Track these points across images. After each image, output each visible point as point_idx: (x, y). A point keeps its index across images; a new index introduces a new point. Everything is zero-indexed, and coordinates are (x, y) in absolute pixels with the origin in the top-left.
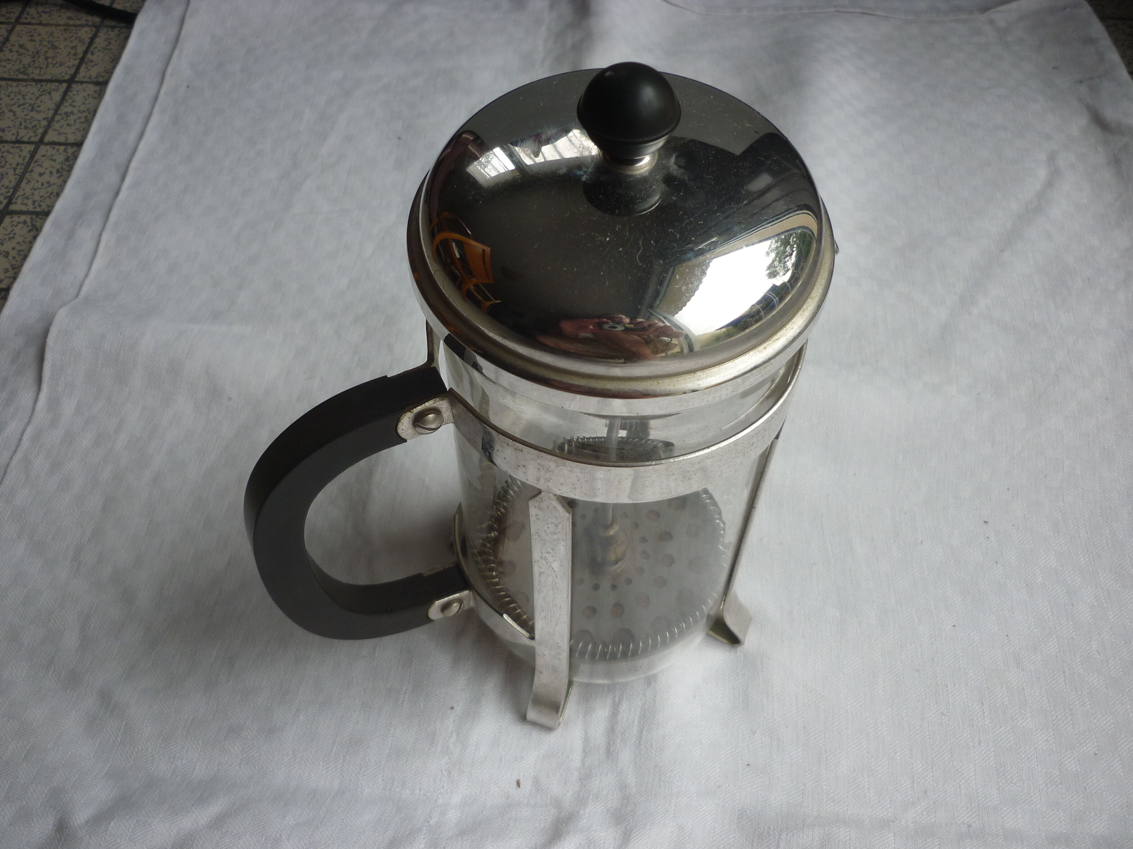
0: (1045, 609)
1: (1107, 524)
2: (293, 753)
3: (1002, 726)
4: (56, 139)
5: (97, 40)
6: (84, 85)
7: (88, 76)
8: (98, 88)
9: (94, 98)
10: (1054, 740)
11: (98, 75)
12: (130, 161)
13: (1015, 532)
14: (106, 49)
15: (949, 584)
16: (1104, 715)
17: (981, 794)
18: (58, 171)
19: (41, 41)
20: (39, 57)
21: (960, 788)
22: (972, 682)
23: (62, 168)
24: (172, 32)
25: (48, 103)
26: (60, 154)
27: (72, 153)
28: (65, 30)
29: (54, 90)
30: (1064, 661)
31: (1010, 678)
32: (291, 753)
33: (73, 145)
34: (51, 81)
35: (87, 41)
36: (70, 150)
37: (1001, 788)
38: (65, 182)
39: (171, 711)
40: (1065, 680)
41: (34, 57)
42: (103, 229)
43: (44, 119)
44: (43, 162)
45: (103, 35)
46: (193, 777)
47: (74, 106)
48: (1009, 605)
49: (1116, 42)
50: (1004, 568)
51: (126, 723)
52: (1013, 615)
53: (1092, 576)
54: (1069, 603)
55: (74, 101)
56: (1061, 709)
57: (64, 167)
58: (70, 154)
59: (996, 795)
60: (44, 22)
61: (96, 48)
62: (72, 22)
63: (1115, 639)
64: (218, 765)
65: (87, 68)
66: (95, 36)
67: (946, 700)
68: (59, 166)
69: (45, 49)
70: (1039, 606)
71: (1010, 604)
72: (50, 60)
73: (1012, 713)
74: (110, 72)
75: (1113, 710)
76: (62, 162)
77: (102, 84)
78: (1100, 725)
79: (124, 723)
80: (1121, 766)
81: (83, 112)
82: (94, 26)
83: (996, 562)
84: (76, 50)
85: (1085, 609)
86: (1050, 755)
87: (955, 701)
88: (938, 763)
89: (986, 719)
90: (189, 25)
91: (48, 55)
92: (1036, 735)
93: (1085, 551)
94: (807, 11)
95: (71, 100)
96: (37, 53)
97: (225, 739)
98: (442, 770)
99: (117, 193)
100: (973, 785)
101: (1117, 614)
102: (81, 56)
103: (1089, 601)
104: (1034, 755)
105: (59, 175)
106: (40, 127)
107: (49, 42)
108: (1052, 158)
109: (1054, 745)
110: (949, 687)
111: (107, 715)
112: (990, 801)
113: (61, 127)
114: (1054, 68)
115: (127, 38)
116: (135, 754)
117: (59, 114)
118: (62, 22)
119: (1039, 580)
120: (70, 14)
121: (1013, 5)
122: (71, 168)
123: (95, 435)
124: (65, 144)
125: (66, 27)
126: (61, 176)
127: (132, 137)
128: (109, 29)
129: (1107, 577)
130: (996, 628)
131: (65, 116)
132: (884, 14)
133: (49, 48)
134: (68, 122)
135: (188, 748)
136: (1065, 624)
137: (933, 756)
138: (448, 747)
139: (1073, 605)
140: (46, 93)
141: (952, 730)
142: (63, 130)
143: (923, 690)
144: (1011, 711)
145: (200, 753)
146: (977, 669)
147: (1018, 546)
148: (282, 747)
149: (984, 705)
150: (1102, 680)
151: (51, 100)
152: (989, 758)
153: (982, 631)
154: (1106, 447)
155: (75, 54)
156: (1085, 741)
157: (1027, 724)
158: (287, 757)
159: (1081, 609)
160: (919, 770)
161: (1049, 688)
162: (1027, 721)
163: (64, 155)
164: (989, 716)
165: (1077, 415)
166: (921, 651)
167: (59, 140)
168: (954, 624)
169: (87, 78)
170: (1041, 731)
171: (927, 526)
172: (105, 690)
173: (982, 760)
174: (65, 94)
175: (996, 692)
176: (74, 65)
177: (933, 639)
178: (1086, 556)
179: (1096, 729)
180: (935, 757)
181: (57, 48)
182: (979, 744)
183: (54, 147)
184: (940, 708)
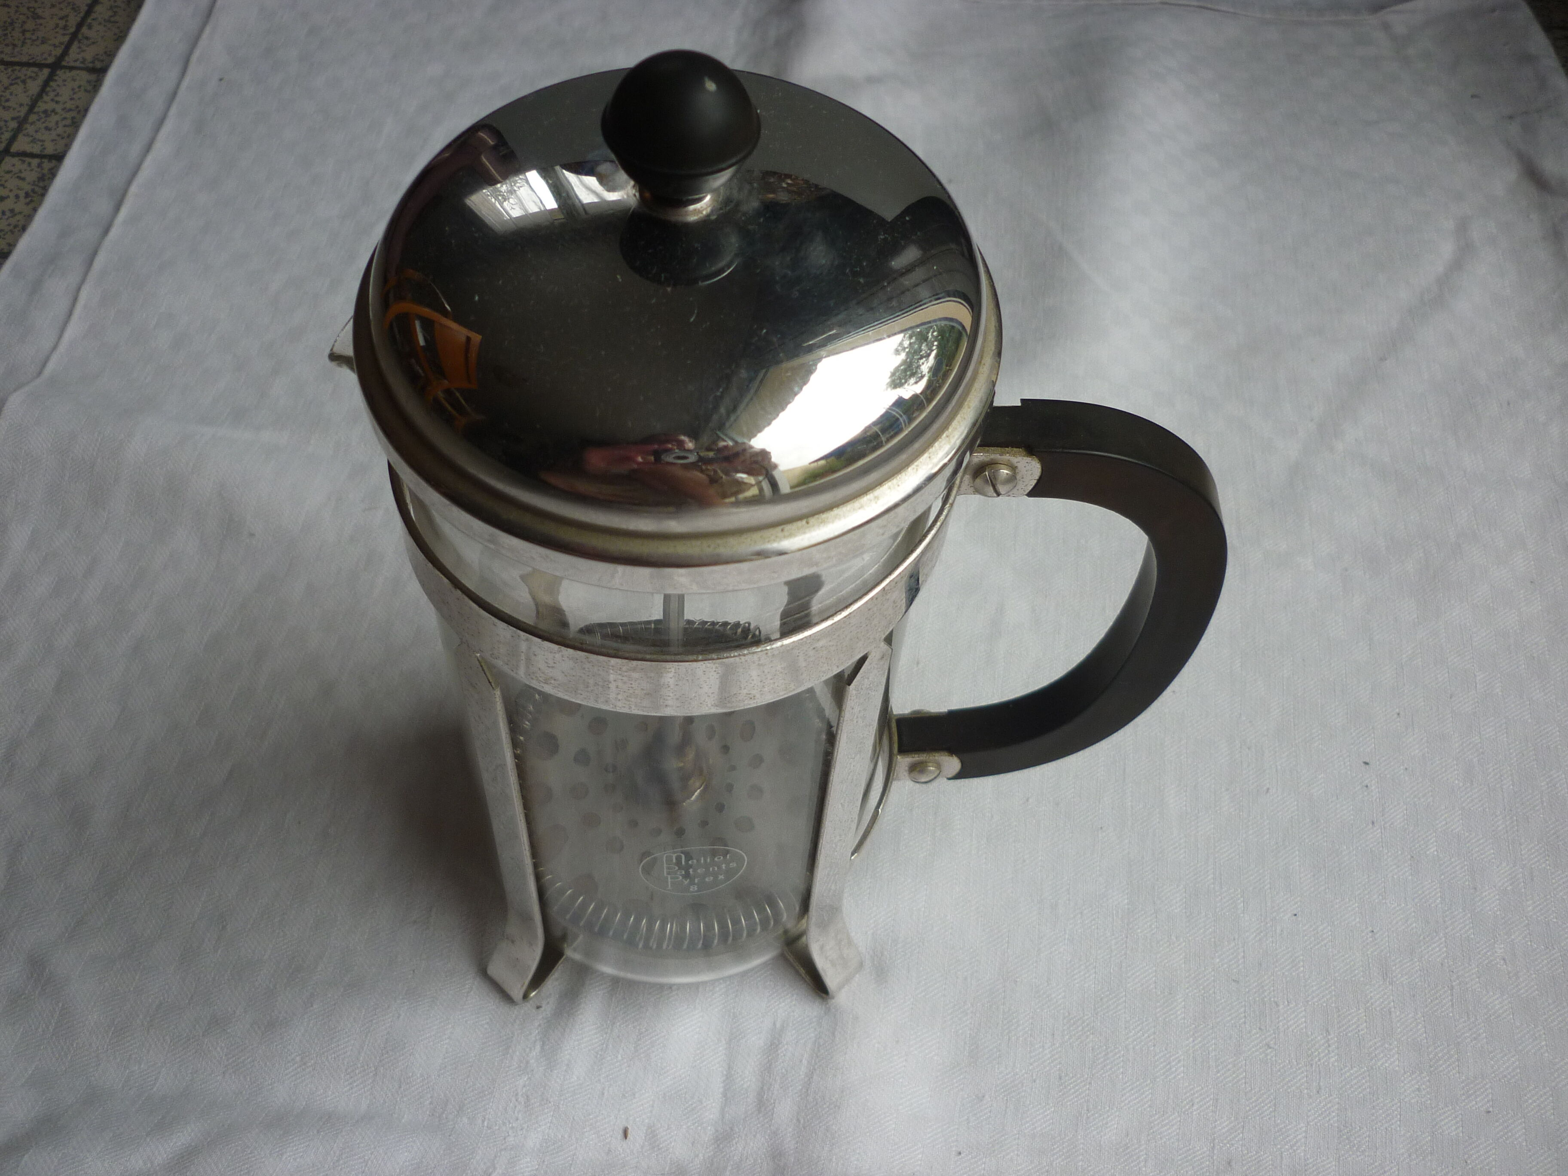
0: (1434, 893)
1: (1544, 772)
2: (302, 1059)
3: (1355, 1067)
4: (28, 148)
5: (97, 8)
6: (74, 73)
7: (81, 60)
8: (93, 77)
9: (86, 91)
10: (1428, 1090)
11: (96, 58)
12: (129, 183)
13: (1407, 778)
14: (109, 21)
15: (1297, 852)
16: (1506, 1055)
17: (1311, 1165)
18: (27, 195)
20: (13, 30)
21: (1282, 1157)
22: (1315, 1000)
23: (33, 191)
25: (20, 96)
26: (32, 170)
27: (49, 170)
29: (31, 77)
30: (1453, 972)
31: (1372, 994)
32: (298, 1059)
33: (51, 157)
34: (28, 65)
35: (84, 8)
36: (47, 165)
37: (1341, 1159)
38: (35, 210)
39: (130, 990)
40: (1452, 1000)
41: (6, 30)
43: (13, 119)
44: (6, 181)
46: (155, 1089)
47: (57, 102)
48: (1380, 887)
50: (1383, 831)
51: (63, 1005)
52: (1384, 901)
53: (1511, 848)
54: (1469, 886)
55: (57, 95)
56: (1444, 1042)
57: (37, 189)
58: (46, 171)
59: (1334, 1167)
61: (95, 19)
63: (1531, 941)
64: (191, 1073)
65: (79, 48)
67: (1275, 1026)
68: (28, 188)
69: (22, 18)
70: (1425, 889)
71: (1383, 884)
72: (28, 35)
73: (1371, 1047)
74: (111, 55)
75: (1520, 1048)
76: (34, 181)
77: (99, 71)
78: (1499, 1069)
79: (61, 1005)
80: (1524, 1131)
81: (70, 110)
83: (1373, 823)
84: (67, 21)
85: (1492, 895)
86: (1420, 1111)
87: (1288, 1028)
88: (1253, 1119)
89: (1331, 1055)
91: (27, 26)
92: (1402, 1082)
93: (1506, 810)
95: (55, 93)
96: (12, 24)
97: (203, 1036)
98: (517, 1095)
99: (106, 231)
100: (1300, 1153)
101: (1540, 905)
102: (72, 30)
103: (1500, 884)
104: (1396, 1110)
105: (28, 200)
106: (7, 131)
107: (28, 8)
109: (1428, 1096)
110: (1281, 1006)
111: (37, 992)
113: (36, 131)
114: (1473, 96)
116: (72, 1052)
117: (35, 113)
119: (1432, 850)
122: (45, 189)
123: (54, 579)
124: (40, 156)
126: (32, 201)
127: (136, 149)
129: (1533, 850)
130: (1358, 920)
131: (43, 116)
132: (1231, 10)
133: (28, 18)
134: (46, 124)
135: (150, 1046)
136: (1459, 917)
137: (1248, 1108)
138: (527, 1062)
139: (1475, 889)
140: (19, 81)
141: (1279, 1071)
142: (39, 136)
143: (1242, 1010)
144: (1369, 1044)
145: (167, 1054)
146: (1323, 981)
147: (1408, 800)
148: (286, 1050)
149: (1329, 1034)
150: (1506, 1002)
151: (25, 92)
152: (1329, 1113)
153: (1336, 923)
154: (1535, 655)
155: (65, 27)
156: (1475, 1092)
157: (1391, 1064)
158: (294, 1065)
159: (1486, 896)
160: (1224, 1130)
161: (1427, 1011)
162: (1392, 1060)
163: (36, 171)
164: (1336, 1051)
165: (1491, 605)
166: (1244, 952)
167: (31, 150)
168: (1295, 912)
169: (78, 62)
170: (1410, 1076)
171: (1279, 767)
172: (36, 955)
173: (1319, 1115)
174: (46, 84)
175: (1349, 1015)
176: (61, 43)
177: (1262, 934)
178: (1508, 818)
179: (1493, 1075)
180: (1250, 1110)
181: (39, 17)
182: (1318, 1092)
183: (24, 159)
184: (1266, 1038)
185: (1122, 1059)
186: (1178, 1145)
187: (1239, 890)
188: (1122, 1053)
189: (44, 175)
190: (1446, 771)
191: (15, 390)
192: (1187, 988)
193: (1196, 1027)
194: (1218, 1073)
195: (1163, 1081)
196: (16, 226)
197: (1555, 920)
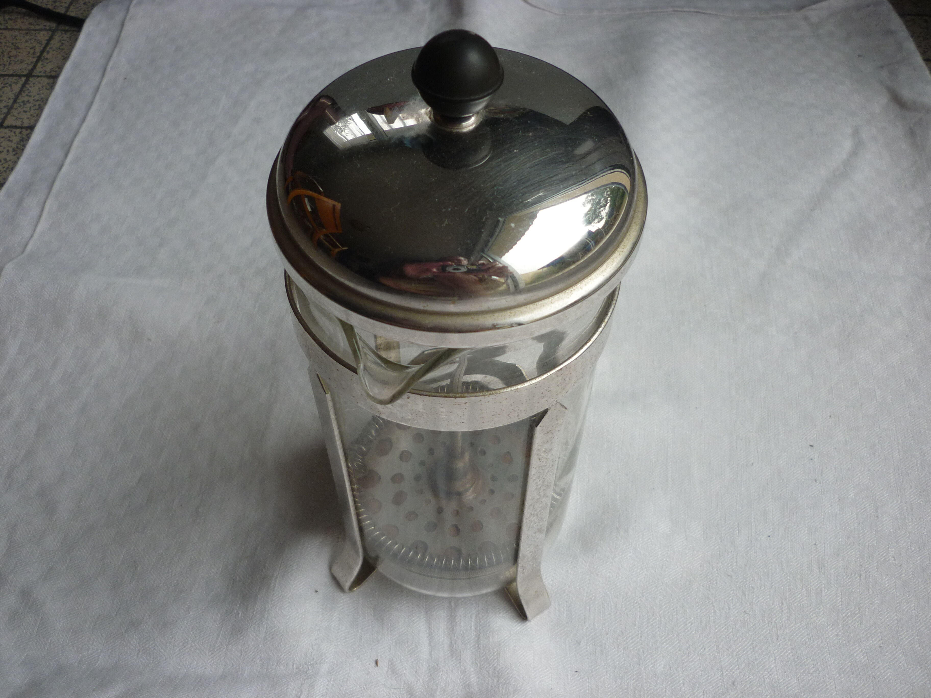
0: (852, 521)
1: (918, 446)
2: (183, 644)
3: (798, 623)
4: (14, 124)
5: (52, 42)
6: (40, 79)
7: (43, 71)
8: (51, 81)
9: (46, 89)
10: (843, 635)
11: (52, 70)
13: (836, 454)
14: (59, 48)
15: (771, 500)
16: (889, 613)
17: (782, 683)
18: (14, 150)
19: (6, 43)
20: (4, 56)
21: (764, 679)
22: (777, 585)
23: (17, 147)
24: (114, 33)
25: (9, 94)
26: (16, 136)
27: (26, 135)
28: (27, 33)
29: (14, 83)
30: (862, 566)
31: (812, 581)
32: (181, 644)
33: (27, 128)
34: (13, 75)
35: (44, 42)
36: (25, 132)
37: (800, 678)
38: (18, 158)
39: (81, 608)
40: (859, 582)
42: (47, 198)
43: (4, 107)
45: (57, 37)
46: (97, 665)
47: (30, 96)
49: (914, 35)
50: (822, 485)
52: (823, 526)
53: (899, 492)
54: (874, 515)
55: (30, 92)
56: (852, 607)
57: (19, 146)
58: (24, 136)
59: (796, 684)
60: (10, 27)
61: (51, 48)
62: (32, 27)
63: (911, 546)
64: (118, 655)
65: (43, 64)
66: (51, 38)
67: (751, 601)
68: (14, 146)
69: (9, 49)
70: (847, 518)
71: (822, 516)
72: (12, 58)
73: (807, 611)
74: (60, 68)
75: (898, 608)
76: (18, 142)
77: (54, 77)
78: (885, 621)
79: (40, 618)
80: (904, 657)
81: (38, 100)
82: (50, 30)
83: (816, 481)
84: (35, 50)
85: (888, 520)
86: (840, 648)
87: (758, 601)
88: (742, 656)
89: (784, 616)
90: (129, 27)
91: (12, 54)
92: (827, 631)
93: (896, 470)
94: (649, 11)
97: (125, 632)
99: (60, 169)
100: (775, 676)
101: (916, 525)
102: (38, 54)
103: (892, 513)
104: (826, 648)
105: (14, 153)
107: (12, 43)
108: (856, 131)
109: (844, 639)
110: (756, 589)
111: (26, 611)
112: (791, 689)
113: (18, 113)
114: (859, 56)
115: (76, 40)
116: (48, 645)
117: (17, 103)
118: (24, 27)
119: (851, 495)
120: (32, 20)
121: (825, 4)
122: (24, 146)
123: (34, 370)
124: (21, 128)
125: (27, 32)
126: (16, 154)
127: (76, 121)
128: (63, 33)
129: (912, 493)
130: (807, 538)
131: (22, 104)
132: (715, 13)
133: (12, 49)
134: (24, 109)
135: (94, 639)
136: (868, 533)
137: (738, 650)
139: (878, 517)
140: (7, 85)
141: (752, 627)
142: (20, 116)
143: (732, 592)
144: (807, 610)
145: (104, 644)
146: (783, 574)
147: (837, 466)
148: (174, 639)
149: (783, 605)
150: (893, 582)
151: (11, 91)
152: (786, 651)
153: (793, 540)
154: (911, 378)
155: (34, 53)
156: (871, 635)
157: (819, 620)
158: (178, 647)
159: (884, 521)
160: (727, 664)
161: (844, 589)
162: (820, 618)
163: (19, 136)
164: (786, 614)
165: (883, 350)
166: (737, 559)
167: (16, 124)
168: (769, 535)
169: (42, 73)
170: (831, 627)
171: (759, 450)
172: (25, 589)
173: (781, 653)
174: (23, 86)
175: (796, 593)
176: (32, 63)
177: (748, 548)
178: (897, 474)
179: (881, 625)
180: (739, 651)
181: (19, 48)
182: (777, 639)
183: (12, 129)
184: (744, 608)
185: (657, 622)
186: (702, 674)
187: (736, 523)
188: (657, 619)
189: (23, 138)
190: (859, 449)
191: (9, 262)
192: (700, 581)
193: (702, 603)
194: (716, 630)
195: (684, 635)
196: (7, 168)
197: (926, 533)
